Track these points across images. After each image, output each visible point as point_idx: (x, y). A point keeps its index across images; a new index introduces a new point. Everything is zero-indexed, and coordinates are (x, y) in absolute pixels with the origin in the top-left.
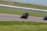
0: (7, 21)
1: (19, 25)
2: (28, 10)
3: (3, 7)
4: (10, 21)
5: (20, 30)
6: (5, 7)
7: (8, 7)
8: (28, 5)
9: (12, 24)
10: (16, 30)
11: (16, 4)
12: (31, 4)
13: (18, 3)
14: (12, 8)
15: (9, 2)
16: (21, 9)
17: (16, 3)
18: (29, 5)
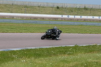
0: (42, 48)
1: (69, 54)
2: (85, 20)
3: (31, 18)
4: (48, 47)
5: (71, 64)
6: (36, 18)
7: (43, 18)
8: (84, 10)
9: (54, 54)
10: (62, 65)
11: (58, 11)
12: (91, 7)
13: (62, 8)
14: (50, 19)
15: (43, 7)
16: (71, 20)
17: (58, 8)
18: (86, 9)
